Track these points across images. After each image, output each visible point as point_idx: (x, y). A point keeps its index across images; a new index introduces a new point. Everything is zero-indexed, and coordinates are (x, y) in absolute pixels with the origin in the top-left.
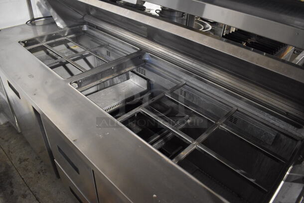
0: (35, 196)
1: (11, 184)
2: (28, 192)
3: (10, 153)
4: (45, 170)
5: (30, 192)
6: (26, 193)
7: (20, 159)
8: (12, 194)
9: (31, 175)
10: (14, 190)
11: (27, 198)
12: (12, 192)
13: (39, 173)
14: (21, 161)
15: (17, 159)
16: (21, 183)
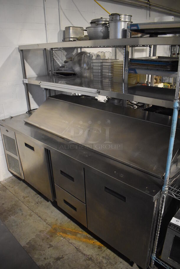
0: (37, 215)
1: (20, 210)
2: (32, 213)
3: (16, 194)
4: (41, 201)
5: (34, 213)
6: (32, 214)
7: (23, 197)
8: (23, 215)
9: (33, 204)
10: (23, 213)
11: (32, 216)
12: (22, 214)
13: (37, 203)
14: (24, 198)
15: (22, 197)
16: (27, 209)
